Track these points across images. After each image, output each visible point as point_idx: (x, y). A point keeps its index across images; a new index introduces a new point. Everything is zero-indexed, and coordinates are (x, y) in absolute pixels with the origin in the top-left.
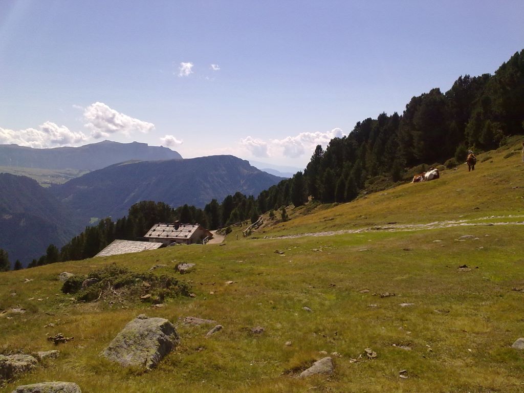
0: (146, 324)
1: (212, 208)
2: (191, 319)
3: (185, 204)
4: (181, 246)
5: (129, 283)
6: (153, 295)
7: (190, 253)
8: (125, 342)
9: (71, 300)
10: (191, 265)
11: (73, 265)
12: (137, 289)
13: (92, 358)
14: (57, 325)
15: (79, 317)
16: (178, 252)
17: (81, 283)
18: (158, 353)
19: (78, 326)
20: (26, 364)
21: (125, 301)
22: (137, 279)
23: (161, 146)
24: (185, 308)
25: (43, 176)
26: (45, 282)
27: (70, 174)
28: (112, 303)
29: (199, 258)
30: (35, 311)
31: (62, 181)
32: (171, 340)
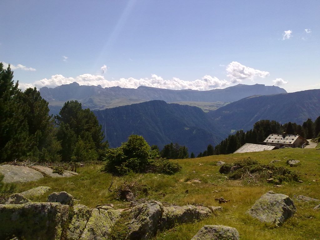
0: (274, 197)
1: (308, 124)
2: (303, 197)
3: (289, 122)
4: (288, 149)
5: (259, 170)
6: (275, 179)
7: (295, 154)
8: (262, 207)
9: (225, 178)
10: (297, 161)
11: (224, 157)
12: (264, 174)
13: (242, 214)
14: (219, 191)
15: (232, 188)
16: (287, 153)
17: (231, 168)
18: (283, 217)
19: (231, 193)
20: (206, 212)
21: (257, 181)
22: (264, 168)
23: (273, 86)
24: (297, 189)
25: (205, 106)
26: (209, 166)
27: (219, 105)
28: (250, 182)
29: (302, 157)
30: (206, 183)
31: (214, 109)
32: (291, 209)
